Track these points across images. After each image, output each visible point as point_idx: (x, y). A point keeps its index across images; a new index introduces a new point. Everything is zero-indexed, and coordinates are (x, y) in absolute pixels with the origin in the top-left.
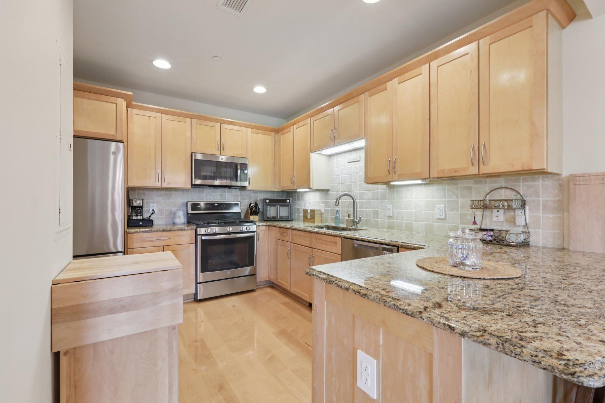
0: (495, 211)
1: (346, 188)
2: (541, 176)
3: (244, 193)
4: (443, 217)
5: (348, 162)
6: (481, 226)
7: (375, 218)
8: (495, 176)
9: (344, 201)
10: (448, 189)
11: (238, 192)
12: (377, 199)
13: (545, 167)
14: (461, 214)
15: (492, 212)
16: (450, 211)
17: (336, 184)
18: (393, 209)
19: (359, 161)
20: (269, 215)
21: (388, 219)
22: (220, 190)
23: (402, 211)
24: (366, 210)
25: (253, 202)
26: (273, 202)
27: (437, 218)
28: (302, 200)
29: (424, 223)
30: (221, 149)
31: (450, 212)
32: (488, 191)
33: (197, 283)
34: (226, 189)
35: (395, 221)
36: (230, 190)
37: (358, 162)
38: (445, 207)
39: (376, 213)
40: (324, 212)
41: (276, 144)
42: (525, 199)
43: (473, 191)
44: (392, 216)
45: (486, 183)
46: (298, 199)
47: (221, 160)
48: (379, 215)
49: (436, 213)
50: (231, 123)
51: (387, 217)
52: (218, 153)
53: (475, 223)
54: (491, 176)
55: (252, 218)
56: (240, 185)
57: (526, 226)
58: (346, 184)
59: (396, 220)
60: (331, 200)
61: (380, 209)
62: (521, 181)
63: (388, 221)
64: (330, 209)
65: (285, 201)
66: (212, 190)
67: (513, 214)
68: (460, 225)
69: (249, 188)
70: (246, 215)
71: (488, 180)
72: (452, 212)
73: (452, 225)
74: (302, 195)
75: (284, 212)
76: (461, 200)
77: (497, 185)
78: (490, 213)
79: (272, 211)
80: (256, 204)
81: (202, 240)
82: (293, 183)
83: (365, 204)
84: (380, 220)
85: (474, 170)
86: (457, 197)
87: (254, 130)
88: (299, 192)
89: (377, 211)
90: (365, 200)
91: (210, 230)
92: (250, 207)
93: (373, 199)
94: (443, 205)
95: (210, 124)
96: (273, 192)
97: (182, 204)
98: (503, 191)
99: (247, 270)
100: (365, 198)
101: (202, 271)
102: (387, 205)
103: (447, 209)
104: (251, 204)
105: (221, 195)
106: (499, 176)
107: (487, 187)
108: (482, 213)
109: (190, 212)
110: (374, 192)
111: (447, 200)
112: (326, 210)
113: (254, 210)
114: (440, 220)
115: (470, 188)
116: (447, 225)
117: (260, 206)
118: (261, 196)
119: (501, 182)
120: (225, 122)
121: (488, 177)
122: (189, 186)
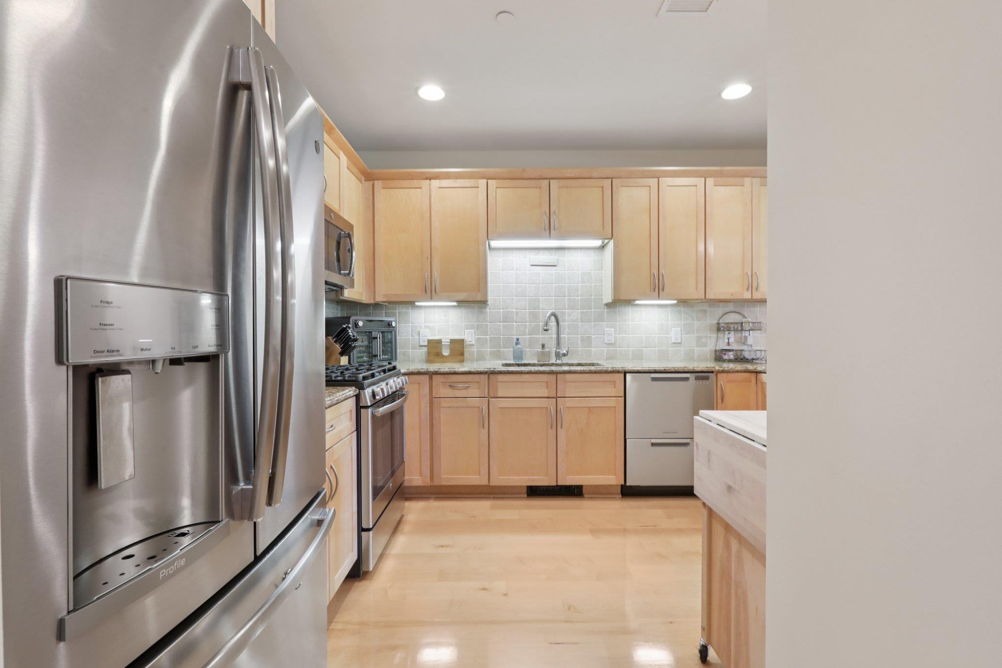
0: (727, 333)
1: (527, 304)
2: (759, 304)
4: (679, 341)
5: (532, 265)
6: (716, 347)
7: (585, 347)
8: (726, 302)
9: (521, 324)
10: (684, 311)
12: (589, 321)
14: (698, 337)
15: (724, 334)
16: (687, 334)
17: (505, 298)
18: (615, 334)
19: (555, 266)
21: (606, 347)
23: (628, 336)
24: (568, 337)
27: (672, 342)
29: (657, 349)
31: (686, 336)
32: (721, 314)
35: (619, 349)
37: (554, 268)
38: (681, 330)
39: (587, 341)
40: (473, 343)
43: (708, 314)
44: (613, 342)
45: (719, 306)
48: (593, 343)
49: (671, 336)
51: (605, 346)
54: (723, 302)
58: (527, 298)
59: (619, 347)
60: (490, 322)
61: (594, 335)
62: (746, 307)
63: (607, 350)
64: (488, 337)
67: (740, 335)
68: (696, 348)
71: (721, 304)
72: (688, 335)
73: (688, 348)
76: (696, 323)
77: (728, 310)
78: (723, 335)
82: (429, 289)
83: (567, 329)
84: (594, 349)
85: (747, 295)
86: (693, 320)
87: (349, 162)
89: (589, 338)
90: (567, 323)
93: (582, 321)
94: (680, 329)
98: (732, 315)
100: (567, 320)
102: (606, 329)
103: (683, 333)
106: (729, 302)
107: (719, 311)
108: (716, 335)
110: (583, 312)
111: (683, 323)
112: (478, 340)
114: (675, 345)
115: (705, 311)
116: (683, 349)
119: (731, 307)
121: (720, 302)
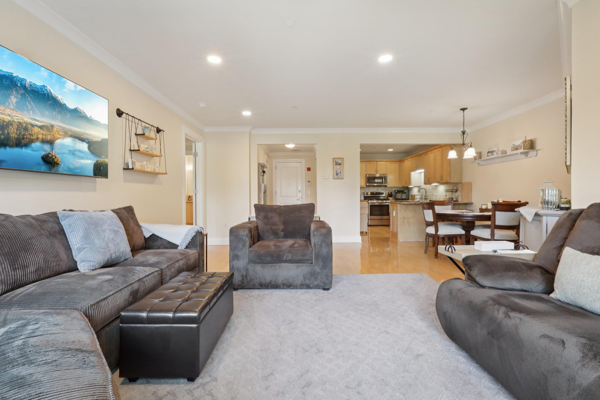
3: (386, 188)
10: (446, 186)
11: (384, 188)
13: (449, 181)
20: (398, 197)
22: (376, 187)
25: (390, 192)
26: (399, 192)
28: (412, 190)
30: (377, 172)
33: (368, 219)
34: (379, 187)
36: (380, 187)
40: (418, 196)
41: (400, 166)
42: (458, 189)
46: (411, 191)
47: (377, 176)
50: (380, 161)
52: (375, 173)
53: (446, 196)
55: (389, 198)
56: (384, 185)
57: (458, 196)
65: (404, 191)
66: (373, 187)
69: (388, 186)
70: (387, 197)
74: (412, 188)
75: (404, 196)
79: (399, 196)
80: (391, 193)
81: (370, 205)
82: (406, 184)
87: (390, 162)
88: (410, 188)
91: (372, 201)
92: (389, 194)
94: (445, 191)
95: (373, 163)
96: (399, 187)
97: (363, 192)
99: (386, 217)
101: (370, 215)
104: (389, 193)
105: (377, 189)
109: (365, 196)
113: (390, 195)
115: (449, 186)
117: (393, 194)
118: (394, 189)
119: (455, 184)
120: (378, 161)
122: (365, 186)
